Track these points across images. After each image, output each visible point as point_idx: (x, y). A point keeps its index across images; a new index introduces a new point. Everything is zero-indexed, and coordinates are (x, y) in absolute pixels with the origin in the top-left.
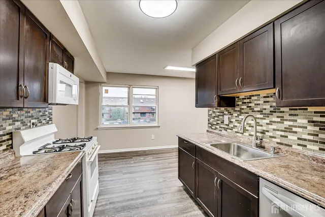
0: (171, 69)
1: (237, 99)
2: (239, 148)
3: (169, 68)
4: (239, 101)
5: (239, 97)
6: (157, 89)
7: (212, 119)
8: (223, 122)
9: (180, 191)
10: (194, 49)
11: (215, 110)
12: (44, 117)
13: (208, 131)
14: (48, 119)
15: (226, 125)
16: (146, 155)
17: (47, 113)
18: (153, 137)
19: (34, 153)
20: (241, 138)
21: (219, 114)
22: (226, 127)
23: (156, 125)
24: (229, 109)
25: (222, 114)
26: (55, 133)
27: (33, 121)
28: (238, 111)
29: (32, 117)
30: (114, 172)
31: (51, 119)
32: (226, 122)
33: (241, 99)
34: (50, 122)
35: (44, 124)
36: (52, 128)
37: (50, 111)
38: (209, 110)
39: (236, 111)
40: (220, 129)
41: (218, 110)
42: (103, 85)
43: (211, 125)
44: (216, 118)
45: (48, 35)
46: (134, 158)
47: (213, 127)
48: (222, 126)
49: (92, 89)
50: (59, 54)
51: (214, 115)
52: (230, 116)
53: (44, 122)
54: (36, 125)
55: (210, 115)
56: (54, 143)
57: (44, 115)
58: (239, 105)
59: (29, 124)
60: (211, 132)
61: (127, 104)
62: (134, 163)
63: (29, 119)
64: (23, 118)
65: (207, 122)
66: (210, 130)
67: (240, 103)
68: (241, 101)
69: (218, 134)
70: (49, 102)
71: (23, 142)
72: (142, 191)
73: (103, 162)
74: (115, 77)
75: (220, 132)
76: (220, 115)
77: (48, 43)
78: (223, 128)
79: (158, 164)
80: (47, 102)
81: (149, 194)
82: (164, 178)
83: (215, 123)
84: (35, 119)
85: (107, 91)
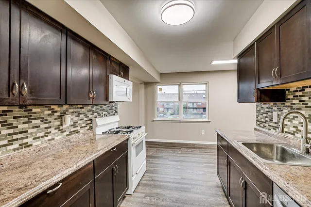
0: (217, 63)
1: (287, 92)
2: (284, 151)
3: (215, 63)
4: (289, 95)
5: (289, 90)
6: (207, 84)
7: (261, 116)
8: (271, 120)
9: (218, 187)
10: (235, 40)
11: (263, 106)
12: (111, 111)
13: (255, 129)
14: (114, 112)
15: (275, 123)
16: (195, 148)
17: (113, 108)
18: (203, 132)
19: (103, 133)
20: (291, 140)
21: (267, 110)
22: (275, 125)
23: (207, 120)
24: (279, 104)
25: (270, 110)
26: (118, 121)
27: (104, 113)
28: (289, 106)
29: (104, 110)
30: (162, 158)
31: (116, 112)
32: (275, 120)
33: (291, 92)
34: (116, 114)
35: (112, 115)
36: (116, 118)
37: (116, 106)
38: (257, 105)
39: (286, 106)
40: (269, 127)
41: (267, 106)
42: (157, 84)
43: (259, 123)
44: (265, 115)
45: (108, 57)
46: (182, 149)
47: (262, 125)
48: (271, 124)
49: (149, 89)
50: (117, 68)
51: (262, 111)
52: (280, 113)
53: (112, 113)
54: (106, 116)
55: (258, 111)
56: (116, 128)
57: (112, 109)
58: (289, 99)
59: (102, 115)
60: (258, 130)
61: (177, 100)
62: (182, 153)
63: (102, 111)
64: (98, 110)
65: (256, 119)
66: (258, 128)
67: (291, 97)
68: (291, 95)
69: (266, 133)
70: (109, 100)
71: (97, 126)
72: (180, 178)
73: (156, 149)
74: (168, 77)
75: (268, 131)
76: (269, 112)
77: (108, 62)
78: (272, 126)
79: (203, 158)
80: (108, 100)
81: (186, 182)
82: (205, 172)
83: (263, 120)
84: (106, 111)
85: (161, 90)
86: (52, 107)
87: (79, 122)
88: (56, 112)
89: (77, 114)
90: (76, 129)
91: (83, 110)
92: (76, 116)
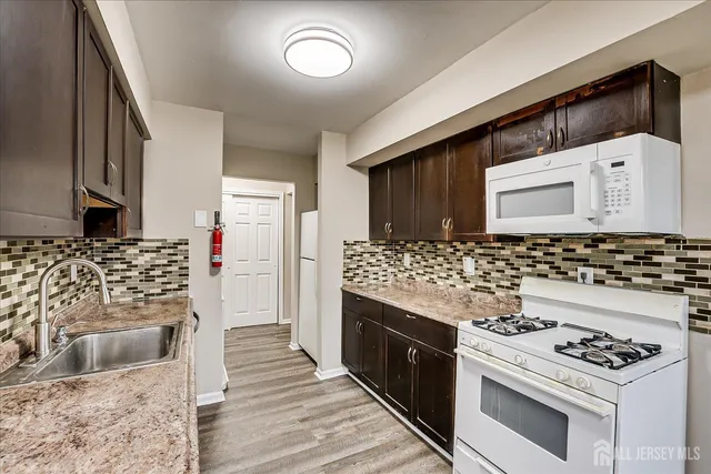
59: (570, 274)
86: (454, 244)
87: (494, 274)
88: (458, 250)
89: (490, 259)
90: (488, 285)
91: (502, 252)
92: (488, 263)
